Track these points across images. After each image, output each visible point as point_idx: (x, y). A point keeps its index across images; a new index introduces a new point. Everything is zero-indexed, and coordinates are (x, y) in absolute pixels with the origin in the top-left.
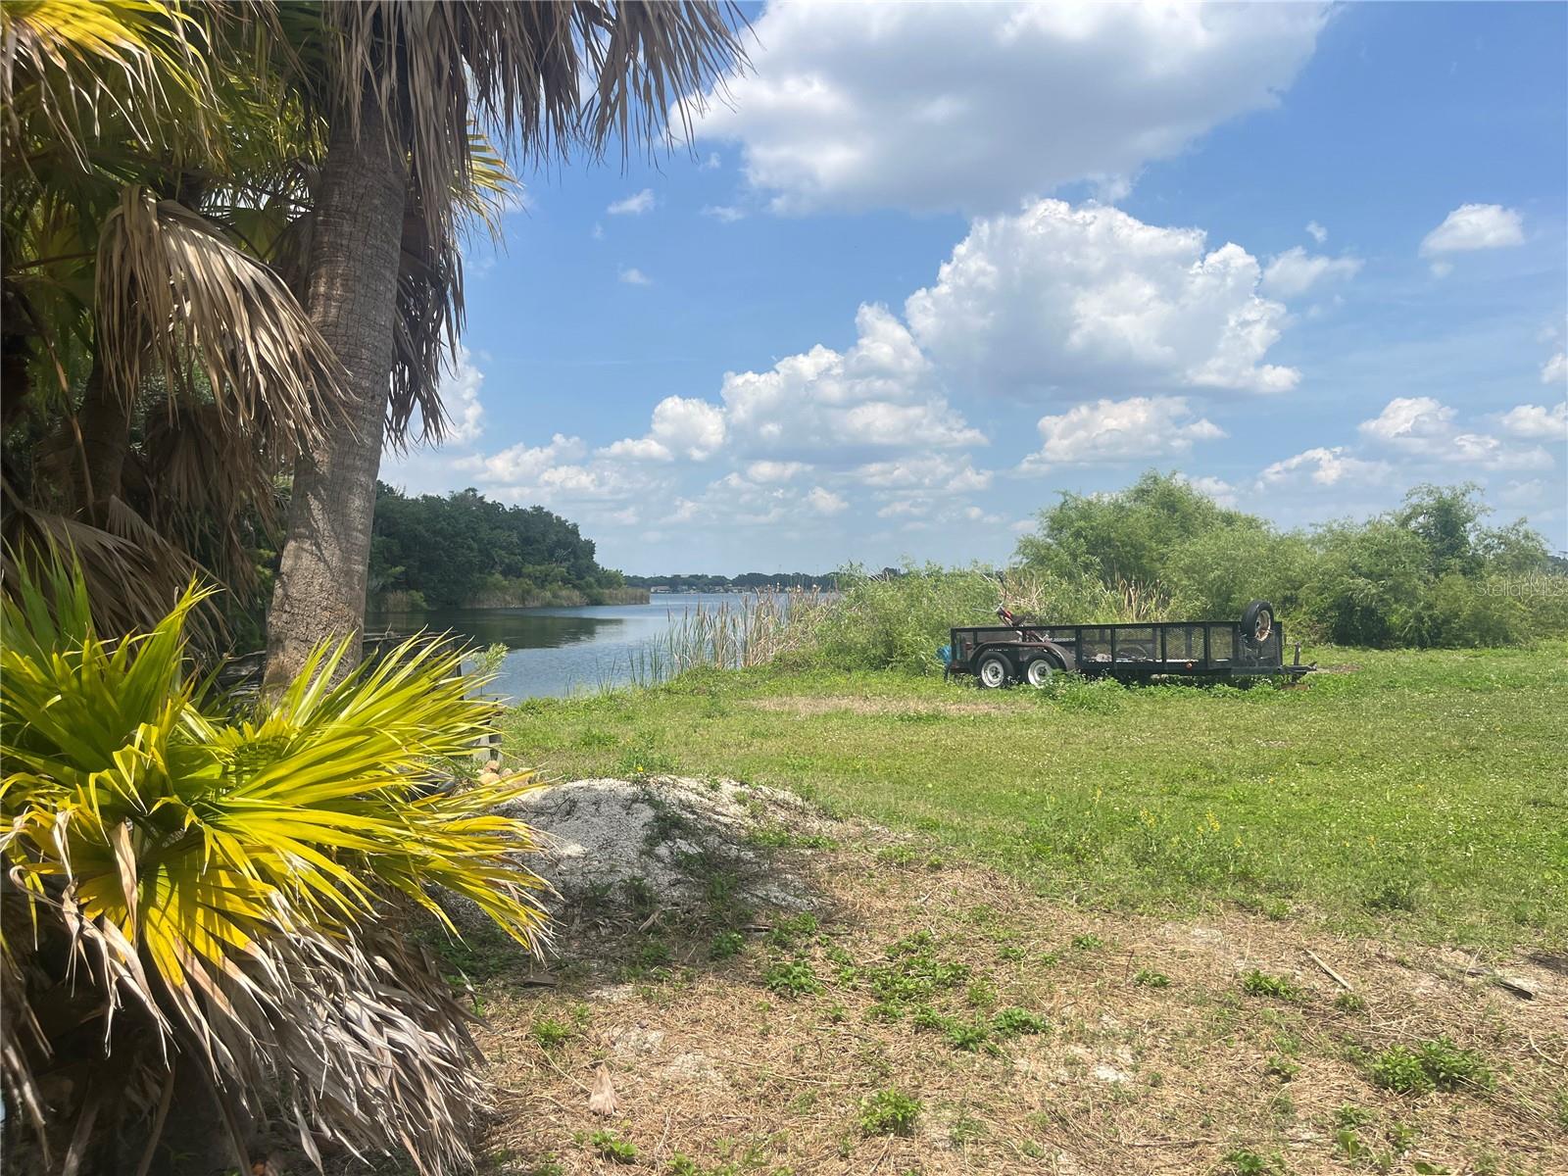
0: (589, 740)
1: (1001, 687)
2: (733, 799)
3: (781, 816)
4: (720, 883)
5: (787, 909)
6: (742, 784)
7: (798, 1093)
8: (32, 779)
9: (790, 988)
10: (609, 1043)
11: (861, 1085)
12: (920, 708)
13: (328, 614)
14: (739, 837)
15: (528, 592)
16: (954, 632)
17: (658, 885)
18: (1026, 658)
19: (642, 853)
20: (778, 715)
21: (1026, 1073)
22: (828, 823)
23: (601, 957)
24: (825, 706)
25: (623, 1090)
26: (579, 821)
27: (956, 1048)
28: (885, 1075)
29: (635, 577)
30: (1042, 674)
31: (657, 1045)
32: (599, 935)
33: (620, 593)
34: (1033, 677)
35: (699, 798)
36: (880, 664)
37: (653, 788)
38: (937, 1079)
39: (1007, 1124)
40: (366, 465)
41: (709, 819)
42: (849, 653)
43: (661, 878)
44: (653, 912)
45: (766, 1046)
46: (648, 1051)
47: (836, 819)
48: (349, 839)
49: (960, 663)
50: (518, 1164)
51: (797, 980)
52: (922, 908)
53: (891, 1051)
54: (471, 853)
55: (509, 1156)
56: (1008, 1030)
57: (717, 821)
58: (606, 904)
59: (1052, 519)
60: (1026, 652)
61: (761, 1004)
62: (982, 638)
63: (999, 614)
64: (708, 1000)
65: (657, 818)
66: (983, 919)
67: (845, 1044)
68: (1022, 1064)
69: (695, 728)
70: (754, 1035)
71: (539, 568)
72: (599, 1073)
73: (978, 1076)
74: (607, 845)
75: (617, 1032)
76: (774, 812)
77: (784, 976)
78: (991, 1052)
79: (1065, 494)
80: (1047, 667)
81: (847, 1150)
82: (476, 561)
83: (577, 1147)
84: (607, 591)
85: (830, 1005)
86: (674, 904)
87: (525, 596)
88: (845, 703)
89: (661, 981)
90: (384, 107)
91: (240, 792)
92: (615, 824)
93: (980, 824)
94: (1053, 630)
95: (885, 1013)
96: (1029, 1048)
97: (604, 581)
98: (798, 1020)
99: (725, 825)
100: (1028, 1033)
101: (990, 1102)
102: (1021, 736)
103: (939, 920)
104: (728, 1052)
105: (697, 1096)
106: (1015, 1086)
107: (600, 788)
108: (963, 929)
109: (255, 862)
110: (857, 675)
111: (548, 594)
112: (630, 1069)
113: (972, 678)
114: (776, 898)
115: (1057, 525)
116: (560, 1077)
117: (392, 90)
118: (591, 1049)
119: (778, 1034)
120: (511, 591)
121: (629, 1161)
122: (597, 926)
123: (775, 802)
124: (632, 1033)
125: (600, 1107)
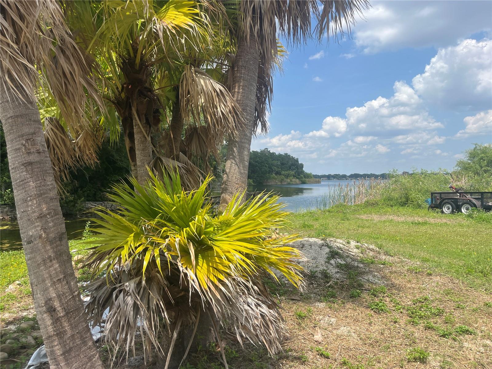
0: (304, 226)
1: (451, 213)
2: (355, 247)
3: (371, 254)
4: (352, 274)
5: (376, 284)
6: (358, 242)
7: (383, 344)
8: (168, 229)
9: (379, 310)
10: (319, 320)
11: (406, 345)
12: (420, 220)
13: (237, 185)
14: (357, 259)
15: (283, 180)
16: (432, 194)
17: (332, 273)
18: (461, 204)
19: (326, 262)
20: (367, 220)
21: (468, 347)
22: (388, 257)
23: (314, 294)
24: (384, 218)
25: (324, 335)
26: (305, 251)
27: (440, 337)
28: (414, 342)
29: (316, 175)
30: (467, 209)
31: (334, 323)
32: (313, 287)
33: (311, 180)
34: (464, 210)
35: (343, 246)
36: (403, 204)
37: (328, 242)
38: (434, 346)
39: (461, 364)
40: (248, 141)
41: (347, 253)
42: (392, 200)
43: (332, 271)
44: (331, 281)
45: (371, 328)
46: (331, 324)
47: (391, 256)
48: (249, 251)
49: (434, 204)
50: (293, 353)
51: (381, 308)
52: (425, 288)
53: (416, 335)
54: (283, 257)
55: (291, 350)
56: (461, 333)
57: (350, 254)
58: (315, 277)
59: (470, 154)
60: (460, 201)
61: (369, 314)
62: (443, 196)
63: (450, 187)
64: (350, 311)
65: (330, 252)
66: (449, 294)
67: (399, 331)
68: (466, 344)
69: (339, 223)
70: (367, 324)
71: (286, 172)
72: (317, 329)
73: (449, 347)
74: (314, 258)
75: (321, 317)
76: (369, 252)
77: (376, 305)
78: (454, 339)
79: (476, 145)
80: (469, 207)
81: (402, 365)
82: (267, 170)
83: (311, 351)
84: (307, 179)
85: (393, 317)
86: (337, 279)
87: (282, 181)
88: (391, 217)
89: (334, 303)
90: (256, 35)
91: (219, 235)
92: (317, 252)
93: (445, 261)
94: (471, 194)
95: (413, 322)
96: (468, 339)
97: (306, 176)
98: (381, 320)
99: (353, 255)
100: (468, 334)
101: (454, 356)
102: (459, 231)
103: (432, 293)
104: (358, 328)
105: (349, 341)
106: (464, 352)
107: (311, 241)
108: (441, 296)
109: (225, 255)
110: (395, 208)
111: (289, 180)
112: (326, 329)
113: (439, 210)
114: (372, 280)
115: (473, 155)
116: (304, 329)
117: (258, 30)
118: (313, 321)
119: (375, 324)
120: (278, 179)
121: (328, 358)
122: (312, 284)
123: (369, 249)
124: (326, 318)
125: (318, 340)
